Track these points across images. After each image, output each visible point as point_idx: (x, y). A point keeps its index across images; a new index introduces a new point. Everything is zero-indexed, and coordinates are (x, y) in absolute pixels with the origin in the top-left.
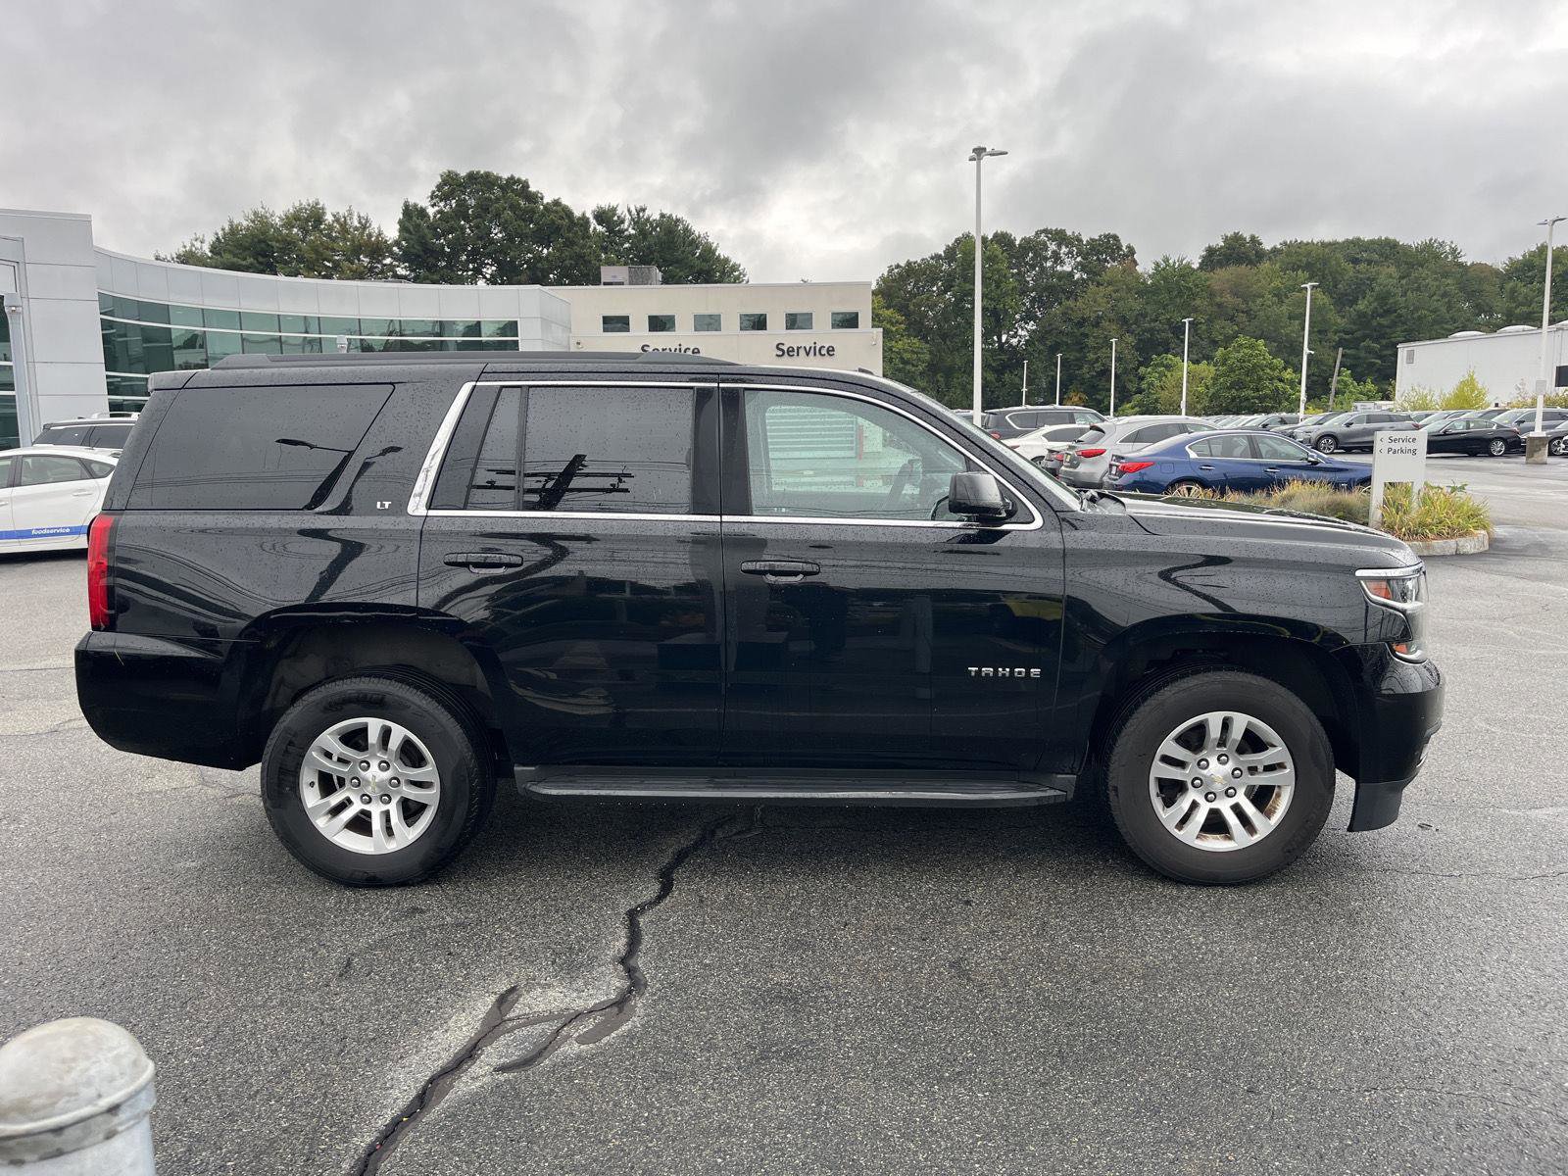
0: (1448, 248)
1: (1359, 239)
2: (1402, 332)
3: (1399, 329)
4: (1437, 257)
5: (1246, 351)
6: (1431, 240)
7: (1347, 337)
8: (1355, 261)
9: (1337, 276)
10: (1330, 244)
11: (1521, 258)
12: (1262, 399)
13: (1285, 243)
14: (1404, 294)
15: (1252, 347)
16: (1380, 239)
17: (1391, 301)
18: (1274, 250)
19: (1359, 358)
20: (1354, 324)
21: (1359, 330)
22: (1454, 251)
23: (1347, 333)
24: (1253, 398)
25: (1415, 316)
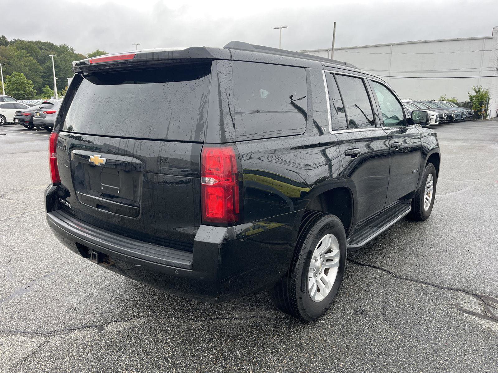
0: (70, 48)
1: (40, 41)
2: (63, 74)
3: (61, 73)
4: (67, 50)
5: (18, 77)
6: (64, 45)
7: (45, 74)
8: (41, 49)
9: (37, 53)
10: (30, 42)
11: (92, 54)
12: (26, 94)
13: (15, 40)
14: (61, 61)
15: (19, 75)
16: (47, 42)
17: (57, 64)
18: (11, 42)
19: (50, 82)
20: (46, 70)
21: (49, 72)
22: (72, 49)
23: (44, 73)
24: (23, 94)
25: (66, 69)
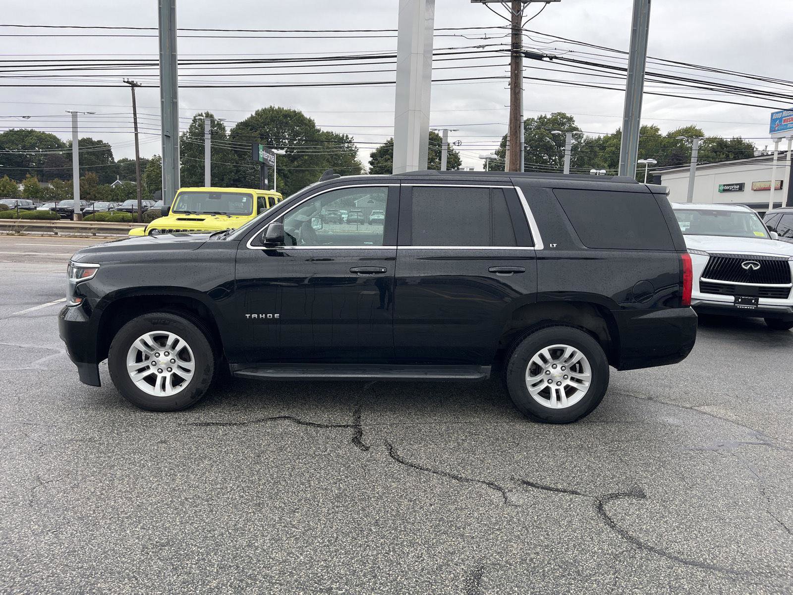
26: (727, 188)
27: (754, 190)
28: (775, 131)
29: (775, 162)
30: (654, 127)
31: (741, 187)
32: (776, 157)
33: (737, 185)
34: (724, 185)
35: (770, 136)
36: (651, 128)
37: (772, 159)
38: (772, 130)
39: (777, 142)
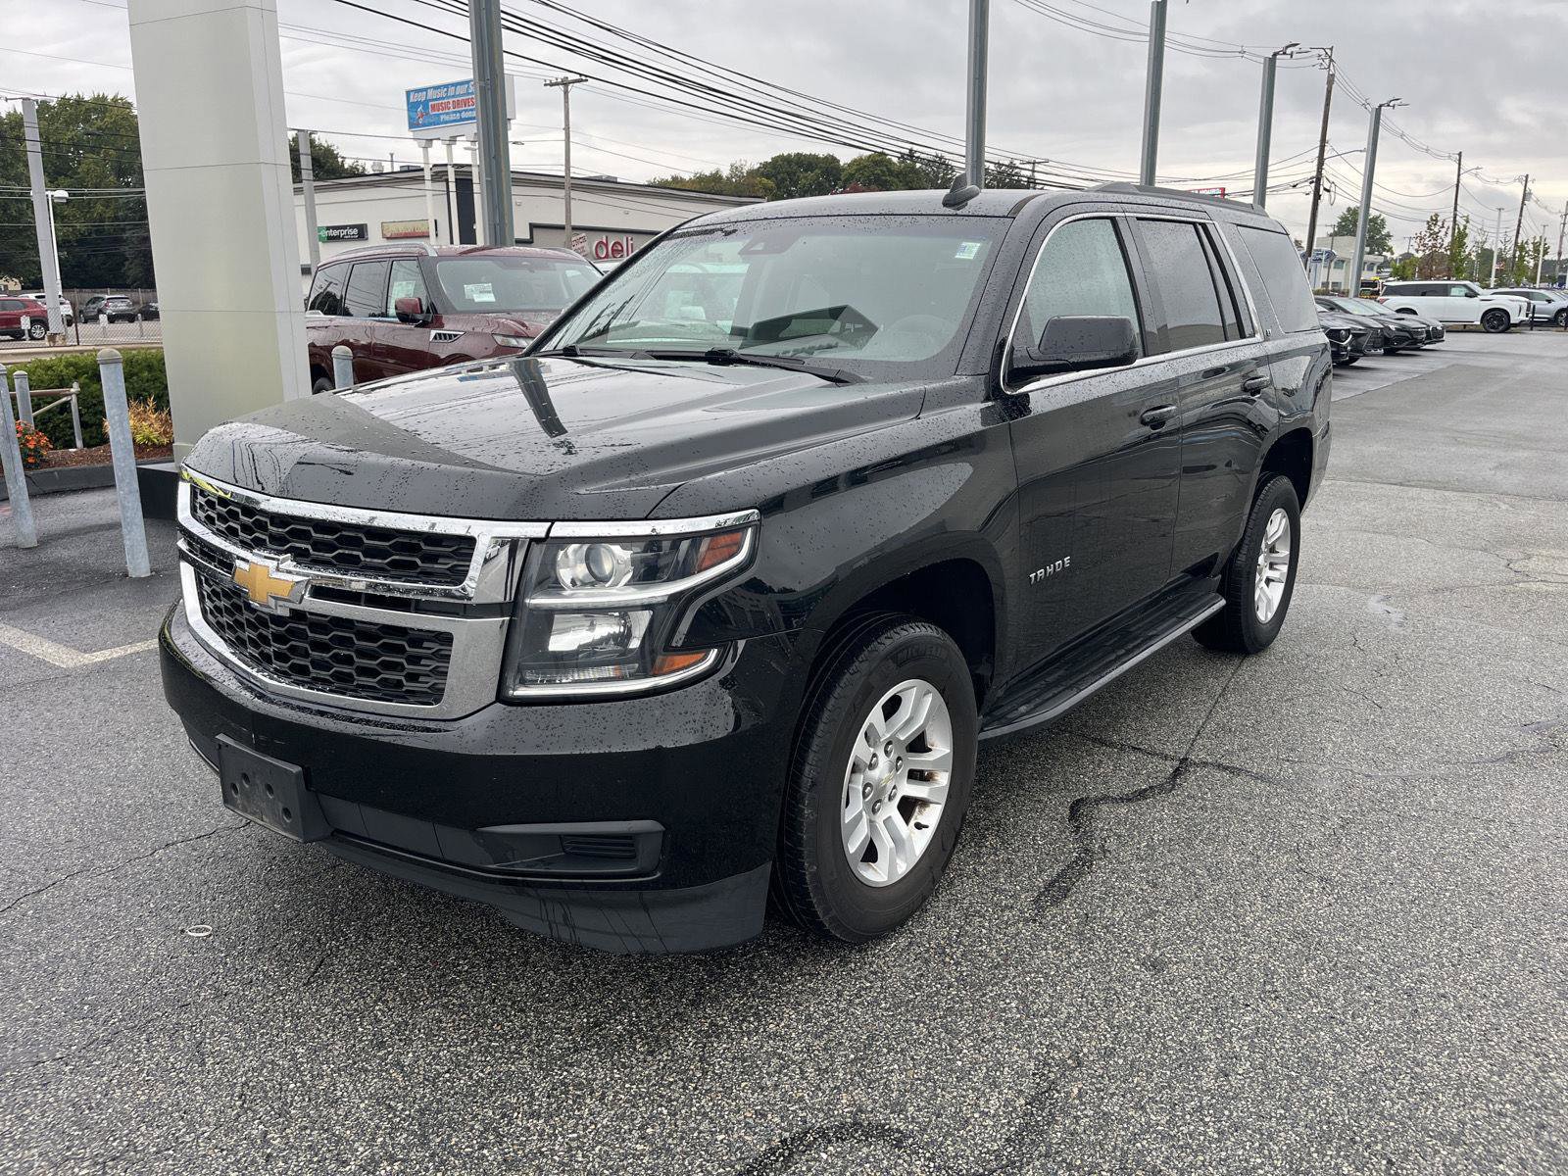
26: (335, 233)
27: (388, 238)
28: (418, 125)
29: (428, 184)
30: (121, 99)
31: (361, 232)
32: (427, 175)
33: (352, 227)
34: (328, 228)
35: (411, 135)
36: (115, 100)
37: (422, 179)
38: (413, 125)
39: (425, 148)
